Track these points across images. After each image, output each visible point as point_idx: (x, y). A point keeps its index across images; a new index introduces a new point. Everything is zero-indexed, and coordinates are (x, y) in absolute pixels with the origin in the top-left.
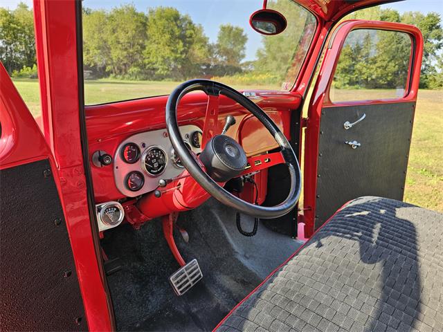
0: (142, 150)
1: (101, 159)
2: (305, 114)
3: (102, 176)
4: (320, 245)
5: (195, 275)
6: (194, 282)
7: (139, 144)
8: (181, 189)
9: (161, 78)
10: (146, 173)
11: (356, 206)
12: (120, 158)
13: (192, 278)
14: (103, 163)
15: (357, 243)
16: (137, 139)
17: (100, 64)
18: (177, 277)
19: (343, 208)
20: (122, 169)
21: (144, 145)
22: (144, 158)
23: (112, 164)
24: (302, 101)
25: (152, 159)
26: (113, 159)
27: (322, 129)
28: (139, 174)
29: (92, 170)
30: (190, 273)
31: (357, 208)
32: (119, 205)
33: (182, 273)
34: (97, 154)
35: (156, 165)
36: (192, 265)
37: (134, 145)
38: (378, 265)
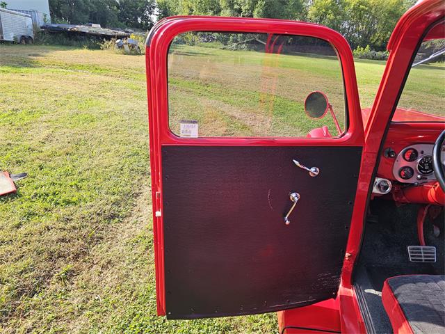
0: (420, 155)
1: (389, 154)
3: (387, 163)
5: (430, 257)
6: (426, 260)
7: (419, 151)
8: (436, 188)
10: (416, 170)
12: (401, 156)
13: (425, 257)
14: (389, 156)
16: (419, 148)
18: (413, 249)
20: (401, 163)
21: (422, 152)
22: (419, 161)
23: (395, 158)
25: (425, 162)
26: (396, 155)
28: (411, 169)
29: (382, 158)
30: (425, 253)
32: (390, 183)
33: (418, 249)
34: (388, 150)
35: (427, 168)
36: (430, 249)
37: (415, 151)
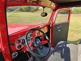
2: (51, 26)
4: (54, 55)
9: (24, 11)
10: (22, 44)
11: (60, 44)
12: (16, 43)
14: (13, 45)
15: (60, 54)
17: (12, 9)
19: (58, 44)
21: (21, 39)
24: (50, 24)
27: (54, 29)
28: (20, 45)
31: (60, 45)
32: (16, 52)
35: (24, 42)
37: (19, 40)
38: (64, 59)
